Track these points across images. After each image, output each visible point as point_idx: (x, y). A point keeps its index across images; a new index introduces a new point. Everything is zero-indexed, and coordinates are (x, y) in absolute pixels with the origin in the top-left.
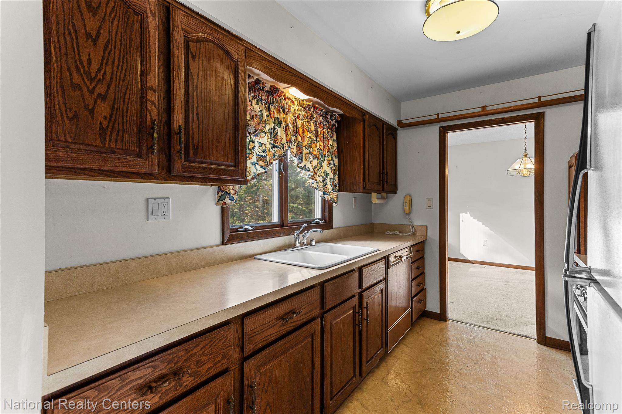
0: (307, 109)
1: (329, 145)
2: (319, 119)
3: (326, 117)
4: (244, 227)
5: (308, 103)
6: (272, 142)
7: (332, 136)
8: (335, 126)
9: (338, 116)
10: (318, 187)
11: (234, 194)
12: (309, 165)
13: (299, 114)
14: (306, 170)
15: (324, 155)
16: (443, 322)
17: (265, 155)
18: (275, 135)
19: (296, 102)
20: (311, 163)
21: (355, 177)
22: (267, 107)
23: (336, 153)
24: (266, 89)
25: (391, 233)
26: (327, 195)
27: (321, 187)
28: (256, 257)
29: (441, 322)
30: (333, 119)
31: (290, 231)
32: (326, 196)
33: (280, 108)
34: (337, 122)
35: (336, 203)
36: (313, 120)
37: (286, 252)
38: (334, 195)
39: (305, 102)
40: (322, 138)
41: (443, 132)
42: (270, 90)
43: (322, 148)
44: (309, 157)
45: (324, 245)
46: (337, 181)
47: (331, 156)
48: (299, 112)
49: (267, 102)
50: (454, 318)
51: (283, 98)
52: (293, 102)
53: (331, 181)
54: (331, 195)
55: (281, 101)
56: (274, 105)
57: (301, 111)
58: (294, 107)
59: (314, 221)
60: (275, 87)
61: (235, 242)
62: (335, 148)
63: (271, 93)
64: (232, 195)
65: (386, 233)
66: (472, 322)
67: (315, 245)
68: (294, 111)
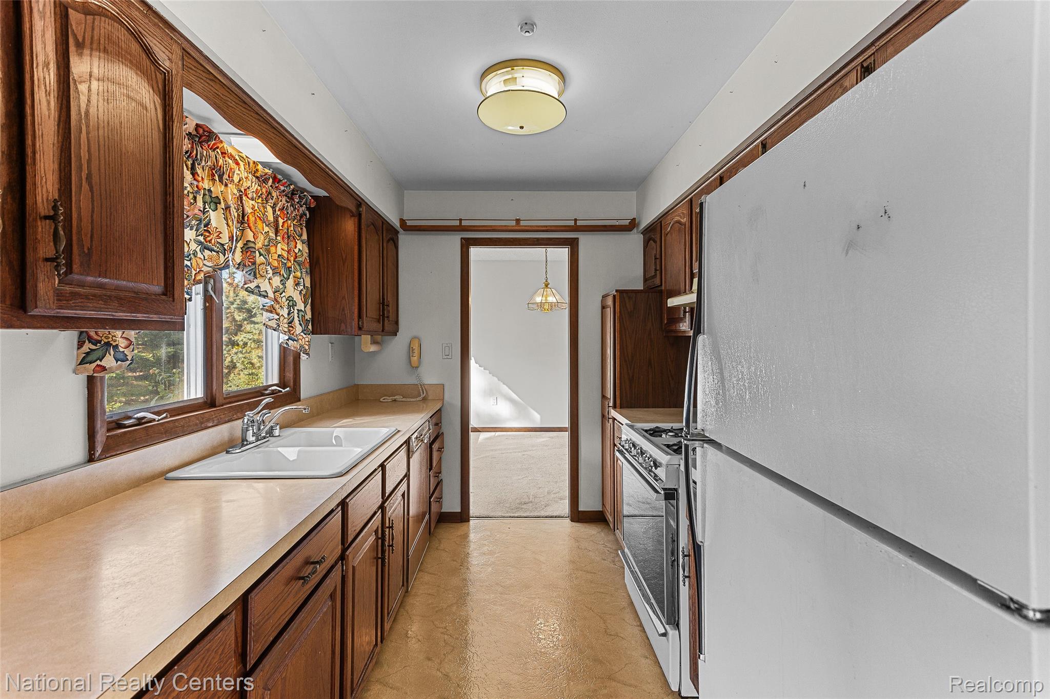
0: (262, 180)
1: (296, 250)
2: (281, 201)
3: (292, 199)
4: (136, 416)
5: (267, 171)
6: (201, 238)
7: (301, 235)
8: (306, 215)
9: (312, 200)
10: (279, 326)
11: (126, 348)
12: (265, 286)
13: (248, 188)
14: (260, 295)
15: (289, 268)
16: (465, 523)
17: (189, 265)
18: (206, 225)
19: (242, 164)
20: (269, 282)
21: (343, 310)
22: (190, 166)
23: (308, 266)
24: (187, 128)
25: (390, 399)
26: (294, 340)
27: (284, 326)
28: (170, 475)
29: (463, 523)
30: (302, 203)
31: (230, 414)
32: (290, 342)
33: (214, 172)
34: (308, 209)
35: (308, 354)
36: (271, 201)
37: (229, 456)
38: (305, 340)
39: (260, 167)
40: (286, 236)
41: (466, 244)
42: (194, 133)
43: (285, 254)
44: (267, 271)
45: (295, 432)
46: (309, 316)
47: (301, 269)
48: (249, 184)
49: (189, 157)
50: (478, 515)
51: (220, 153)
52: (238, 164)
53: (300, 316)
54: (300, 341)
55: (216, 157)
56: (203, 163)
57: (252, 183)
58: (239, 172)
59: (266, 390)
60: (206, 129)
61: (122, 449)
62: (306, 255)
63: (197, 139)
64: (121, 350)
65: (381, 400)
66: (500, 514)
67: (279, 436)
68: (240, 180)
